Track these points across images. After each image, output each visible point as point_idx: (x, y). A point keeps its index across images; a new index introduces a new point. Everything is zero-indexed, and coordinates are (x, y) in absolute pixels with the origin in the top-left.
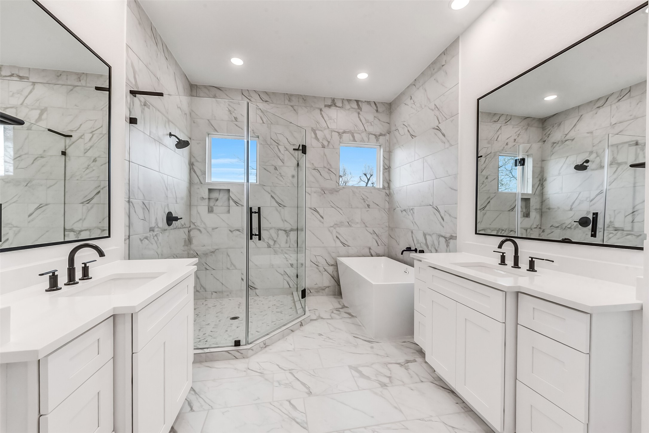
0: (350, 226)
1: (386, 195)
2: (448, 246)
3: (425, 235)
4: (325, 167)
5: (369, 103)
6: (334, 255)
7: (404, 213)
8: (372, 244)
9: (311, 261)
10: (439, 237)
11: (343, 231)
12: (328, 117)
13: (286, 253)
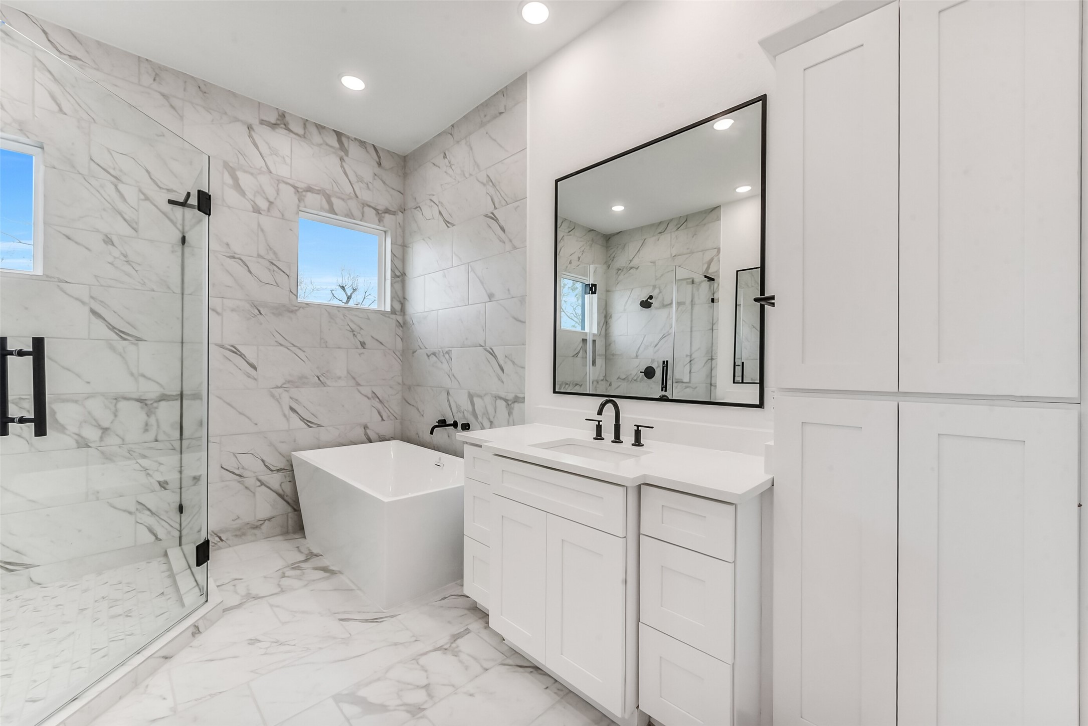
0: (324, 384)
1: (396, 325)
2: (510, 414)
3: (471, 397)
4: (259, 256)
5: (362, 144)
6: (283, 448)
7: (433, 358)
8: (372, 419)
9: (222, 467)
10: (496, 399)
11: (308, 396)
12: (270, 148)
13: (144, 457)
